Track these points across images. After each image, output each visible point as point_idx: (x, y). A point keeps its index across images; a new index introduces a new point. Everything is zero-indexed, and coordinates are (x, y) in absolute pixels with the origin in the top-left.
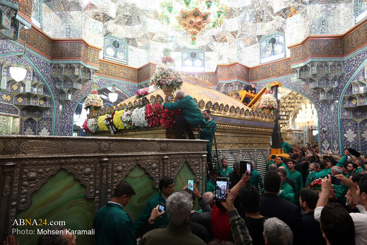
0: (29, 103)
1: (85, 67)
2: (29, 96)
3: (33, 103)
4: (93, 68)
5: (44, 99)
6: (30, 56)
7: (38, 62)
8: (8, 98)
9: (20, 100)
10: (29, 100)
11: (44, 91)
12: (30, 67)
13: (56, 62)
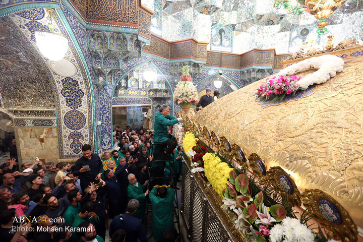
0: (156, 95)
1: (195, 63)
2: (156, 91)
3: (159, 95)
4: (201, 62)
5: (166, 91)
6: (155, 61)
7: (160, 65)
8: (144, 93)
9: (151, 93)
10: (156, 93)
11: (166, 85)
12: (155, 70)
13: (173, 61)
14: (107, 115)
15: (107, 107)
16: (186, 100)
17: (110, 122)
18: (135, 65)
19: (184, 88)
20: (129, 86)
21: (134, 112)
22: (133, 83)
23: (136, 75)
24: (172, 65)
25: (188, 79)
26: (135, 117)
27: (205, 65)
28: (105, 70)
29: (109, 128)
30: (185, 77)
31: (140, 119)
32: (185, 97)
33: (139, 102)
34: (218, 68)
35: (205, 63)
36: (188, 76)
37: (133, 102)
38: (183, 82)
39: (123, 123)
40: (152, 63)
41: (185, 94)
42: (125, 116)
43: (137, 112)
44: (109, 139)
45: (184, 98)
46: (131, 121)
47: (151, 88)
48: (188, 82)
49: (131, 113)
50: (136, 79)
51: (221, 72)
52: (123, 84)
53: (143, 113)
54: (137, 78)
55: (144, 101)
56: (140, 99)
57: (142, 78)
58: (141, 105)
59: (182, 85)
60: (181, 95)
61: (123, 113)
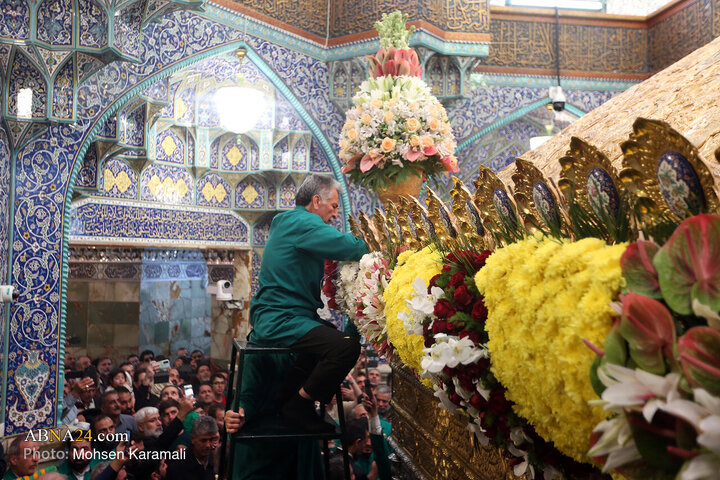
0: (272, 202)
1: (438, 55)
2: (270, 181)
4: (467, 50)
6: (263, 48)
7: (289, 65)
8: (219, 193)
9: (250, 194)
10: (272, 192)
11: (313, 157)
12: (267, 86)
13: (343, 51)
14: (45, 264)
15: (45, 225)
16: (398, 156)
17: (54, 298)
18: (177, 56)
19: (386, 104)
20: (152, 155)
21: (176, 293)
22: (169, 146)
23: (180, 111)
24: (341, 71)
25: (407, 64)
26: (175, 314)
27: (483, 64)
28: (44, 54)
29: (49, 327)
30: (391, 57)
31: (199, 325)
32: (393, 142)
33: (193, 233)
34: (547, 81)
35: (484, 50)
36: (403, 54)
37: (168, 229)
38: (381, 79)
39: (123, 338)
40: (251, 54)
41: (392, 128)
42: (134, 308)
43: (185, 293)
44: (45, 376)
45: (389, 144)
46: (160, 330)
47: (249, 171)
48: (404, 79)
49: (162, 296)
50: (183, 130)
51: (560, 97)
52: (124, 140)
53: (210, 289)
54: (188, 124)
55: (215, 228)
56: (199, 215)
57: (211, 124)
58: (203, 244)
59: (378, 94)
60: (373, 131)
61: (125, 294)
